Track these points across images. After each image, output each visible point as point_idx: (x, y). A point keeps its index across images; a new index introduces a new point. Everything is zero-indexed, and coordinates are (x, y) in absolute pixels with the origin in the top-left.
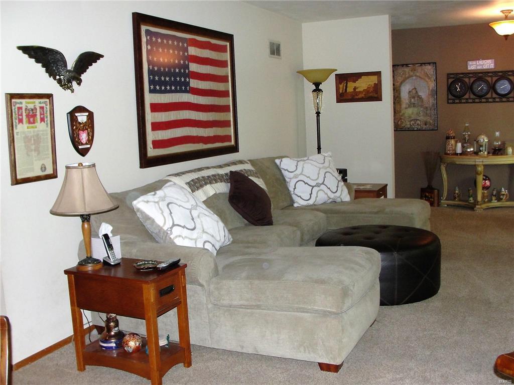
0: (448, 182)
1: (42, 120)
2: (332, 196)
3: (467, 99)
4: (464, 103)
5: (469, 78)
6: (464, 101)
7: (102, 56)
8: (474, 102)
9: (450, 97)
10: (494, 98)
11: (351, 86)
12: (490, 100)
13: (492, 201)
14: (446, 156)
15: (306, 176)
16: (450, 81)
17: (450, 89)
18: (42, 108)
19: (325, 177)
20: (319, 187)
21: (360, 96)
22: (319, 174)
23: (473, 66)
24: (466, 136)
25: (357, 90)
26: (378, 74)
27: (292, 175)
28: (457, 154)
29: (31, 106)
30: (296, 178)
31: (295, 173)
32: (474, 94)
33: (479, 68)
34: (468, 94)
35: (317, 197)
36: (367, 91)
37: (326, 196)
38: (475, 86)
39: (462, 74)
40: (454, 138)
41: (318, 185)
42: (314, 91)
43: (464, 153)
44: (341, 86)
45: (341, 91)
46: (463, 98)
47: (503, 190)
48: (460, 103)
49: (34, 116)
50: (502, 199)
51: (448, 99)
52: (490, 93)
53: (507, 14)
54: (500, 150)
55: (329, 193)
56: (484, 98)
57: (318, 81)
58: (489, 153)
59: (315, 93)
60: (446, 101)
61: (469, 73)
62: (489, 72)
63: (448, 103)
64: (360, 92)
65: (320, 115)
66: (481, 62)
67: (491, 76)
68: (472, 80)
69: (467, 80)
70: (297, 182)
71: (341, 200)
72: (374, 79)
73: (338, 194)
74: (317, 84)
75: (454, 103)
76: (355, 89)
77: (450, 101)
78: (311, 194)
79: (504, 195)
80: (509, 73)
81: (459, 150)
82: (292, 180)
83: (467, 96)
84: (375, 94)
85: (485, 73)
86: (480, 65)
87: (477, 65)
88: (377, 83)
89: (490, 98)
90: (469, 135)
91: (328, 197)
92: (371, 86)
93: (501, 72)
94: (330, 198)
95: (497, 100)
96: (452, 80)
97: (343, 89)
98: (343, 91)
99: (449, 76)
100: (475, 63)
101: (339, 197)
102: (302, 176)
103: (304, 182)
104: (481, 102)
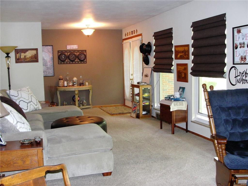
0: (61, 99)
2: (36, 107)
3: (67, 62)
4: (66, 64)
5: (67, 53)
6: (66, 63)
8: (70, 63)
9: (60, 61)
10: (78, 62)
11: (23, 55)
12: (77, 62)
13: (81, 106)
14: (59, 87)
15: (23, 98)
16: (59, 54)
17: (59, 57)
19: (31, 98)
20: (30, 103)
21: (28, 60)
22: (29, 97)
23: (69, 47)
24: (68, 78)
25: (26, 57)
26: (37, 50)
27: (16, 98)
28: (65, 86)
30: (19, 99)
31: (18, 97)
32: (70, 60)
33: (71, 48)
34: (67, 60)
35: (30, 108)
36: (31, 57)
37: (33, 107)
38: (70, 56)
39: (65, 51)
40: (62, 80)
41: (30, 102)
42: (6, 57)
43: (68, 86)
44: (18, 55)
45: (18, 58)
46: (65, 61)
47: (84, 101)
48: (64, 64)
50: (84, 105)
51: (58, 62)
52: (76, 59)
53: (88, 27)
54: (82, 84)
55: (35, 106)
56: (74, 62)
57: (8, 52)
58: (78, 85)
59: (7, 58)
60: (58, 63)
61: (67, 51)
62: (76, 51)
63: (59, 64)
64: (28, 58)
65: (9, 69)
66: (72, 46)
67: (76, 52)
68: (69, 54)
69: (66, 54)
70: (20, 101)
71: (39, 108)
72: (34, 52)
73: (37, 106)
74: (8, 54)
75: (61, 64)
76: (25, 56)
77: (60, 63)
78: (27, 107)
79: (85, 103)
80: (84, 51)
81: (66, 85)
82: (17, 101)
83: (67, 61)
84: (35, 59)
85: (74, 51)
86: (72, 47)
87: (71, 47)
88: (36, 54)
89: (76, 62)
90: (69, 78)
91: (34, 108)
92: (33, 55)
93: (81, 50)
94: (35, 108)
95: (79, 62)
96: (60, 53)
97: (19, 56)
98: (19, 57)
99: (58, 51)
100: (70, 46)
101: (38, 107)
102: (21, 98)
103: (23, 101)
104: (72, 63)
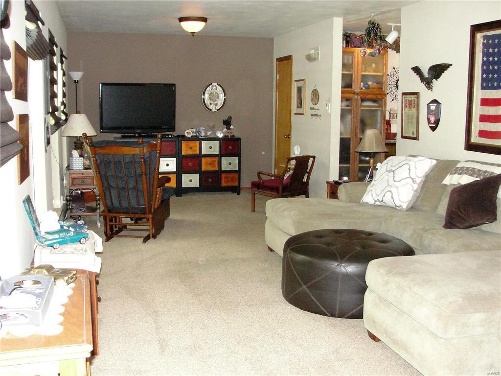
1: (414, 107)
7: (451, 65)
18: (414, 100)
29: (410, 99)
49: (411, 104)
